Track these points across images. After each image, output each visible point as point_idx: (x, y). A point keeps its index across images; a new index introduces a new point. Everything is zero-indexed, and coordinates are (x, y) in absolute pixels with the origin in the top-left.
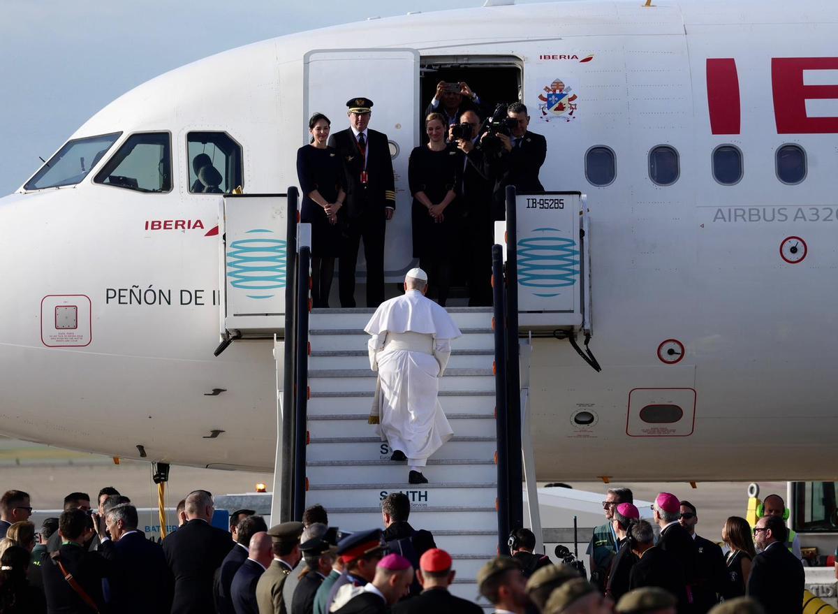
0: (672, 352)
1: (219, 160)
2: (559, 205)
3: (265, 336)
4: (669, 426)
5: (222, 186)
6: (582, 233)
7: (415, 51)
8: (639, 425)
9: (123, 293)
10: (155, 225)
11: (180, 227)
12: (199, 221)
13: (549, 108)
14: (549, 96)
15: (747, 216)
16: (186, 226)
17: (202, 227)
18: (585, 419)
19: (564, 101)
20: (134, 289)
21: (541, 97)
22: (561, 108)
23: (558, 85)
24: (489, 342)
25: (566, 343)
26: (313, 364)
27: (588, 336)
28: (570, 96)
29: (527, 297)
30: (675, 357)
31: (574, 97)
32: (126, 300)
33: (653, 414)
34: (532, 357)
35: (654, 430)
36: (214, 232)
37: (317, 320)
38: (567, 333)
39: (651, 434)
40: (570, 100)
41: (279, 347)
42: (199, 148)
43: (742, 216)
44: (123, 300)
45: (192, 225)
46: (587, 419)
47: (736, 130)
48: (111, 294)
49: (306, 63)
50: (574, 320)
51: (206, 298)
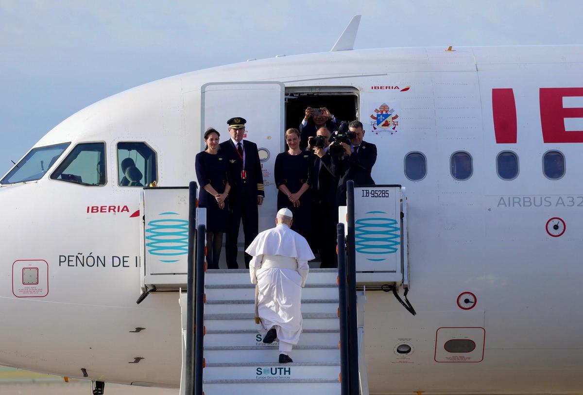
0: (468, 301)
1: (140, 163)
2: (385, 194)
3: (173, 289)
4: (465, 355)
5: (142, 181)
6: (402, 215)
7: (281, 84)
8: (444, 355)
9: (71, 258)
10: (94, 210)
11: (112, 211)
12: (126, 206)
13: (378, 124)
14: (378, 116)
15: (522, 203)
16: (116, 210)
17: (128, 210)
18: (404, 350)
19: (389, 119)
20: (79, 256)
21: (372, 117)
22: (387, 124)
23: (384, 107)
24: (335, 293)
25: (391, 294)
26: (207, 310)
27: (406, 290)
28: (394, 115)
29: (362, 261)
30: (470, 305)
31: (396, 117)
32: (74, 263)
33: (453, 346)
34: (366, 304)
35: (454, 358)
36: (137, 214)
37: (211, 277)
38: (392, 288)
39: (453, 361)
40: (394, 118)
41: (183, 298)
42: (126, 154)
43: (518, 203)
44: (71, 263)
45: (121, 210)
46: (406, 350)
47: (513, 140)
48: (63, 259)
49: (203, 92)
50: (396, 278)
51: (131, 262)
